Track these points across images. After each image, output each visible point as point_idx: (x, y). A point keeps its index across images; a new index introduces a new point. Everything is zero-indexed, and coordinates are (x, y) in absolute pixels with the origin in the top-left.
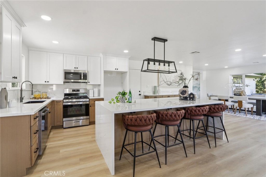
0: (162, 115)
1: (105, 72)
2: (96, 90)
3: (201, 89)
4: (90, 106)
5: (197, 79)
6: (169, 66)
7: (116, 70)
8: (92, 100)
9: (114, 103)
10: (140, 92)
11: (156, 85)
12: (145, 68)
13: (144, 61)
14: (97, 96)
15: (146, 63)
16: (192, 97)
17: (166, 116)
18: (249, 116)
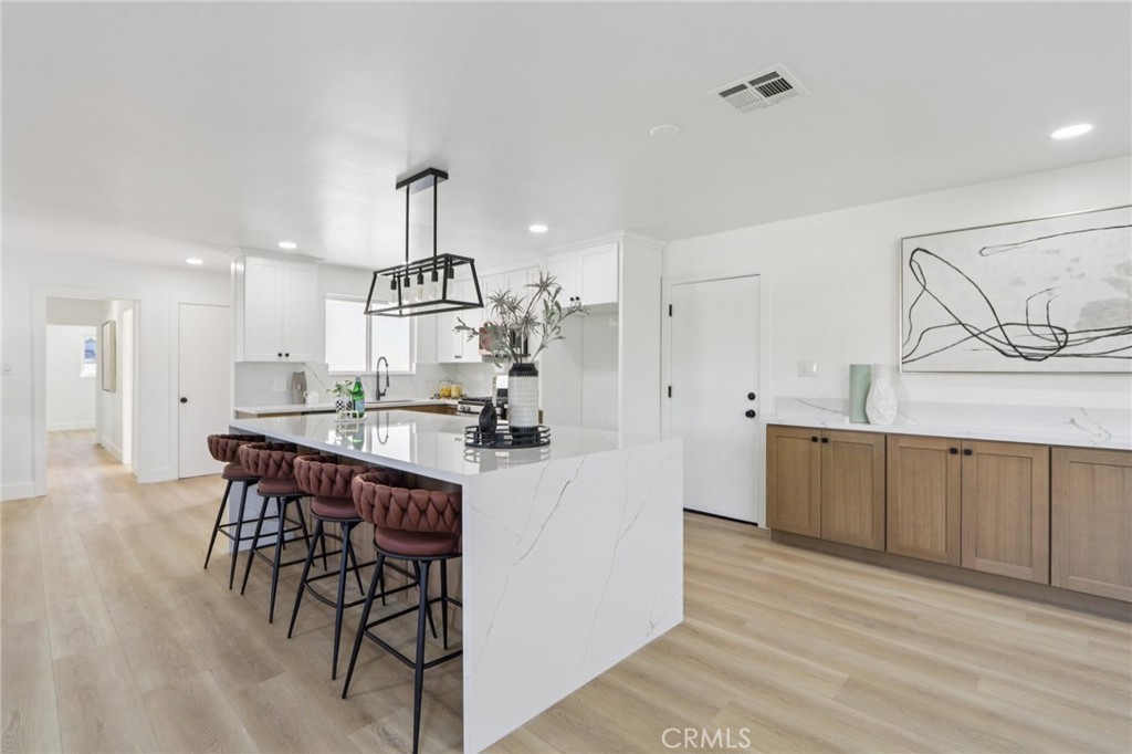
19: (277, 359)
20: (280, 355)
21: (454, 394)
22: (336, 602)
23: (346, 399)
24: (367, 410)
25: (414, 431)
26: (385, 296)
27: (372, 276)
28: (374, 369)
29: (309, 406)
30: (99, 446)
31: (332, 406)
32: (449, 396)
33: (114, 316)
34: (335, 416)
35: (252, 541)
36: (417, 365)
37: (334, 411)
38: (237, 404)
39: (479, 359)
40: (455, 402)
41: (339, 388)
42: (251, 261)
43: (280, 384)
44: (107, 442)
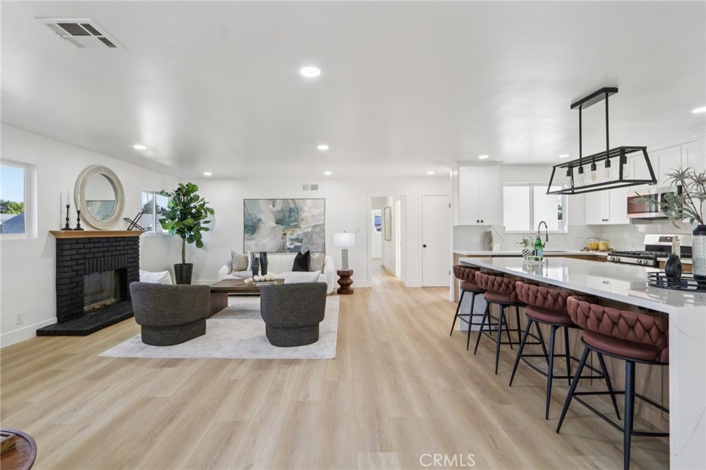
19: (476, 224)
20: (478, 221)
21: (601, 247)
22: (547, 373)
23: (531, 249)
24: (544, 256)
25: (567, 273)
26: (561, 181)
27: (552, 169)
28: (536, 229)
29: (495, 252)
30: (383, 267)
31: (520, 252)
32: (597, 249)
33: (390, 204)
34: (522, 259)
35: (480, 326)
36: (568, 226)
37: (521, 256)
38: (454, 249)
39: (628, 222)
40: (605, 254)
41: (525, 242)
42: (462, 168)
43: (477, 238)
44: (387, 265)
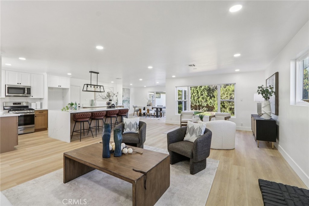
0: (94, 114)
1: (49, 88)
2: (38, 103)
3: (130, 102)
4: (36, 116)
5: (116, 96)
6: (100, 88)
7: (59, 87)
8: (37, 111)
9: (65, 110)
10: (79, 104)
11: (94, 99)
12: (85, 89)
13: (84, 85)
14: (40, 108)
15: (86, 86)
16: (113, 106)
17: (96, 114)
18: (152, 118)
